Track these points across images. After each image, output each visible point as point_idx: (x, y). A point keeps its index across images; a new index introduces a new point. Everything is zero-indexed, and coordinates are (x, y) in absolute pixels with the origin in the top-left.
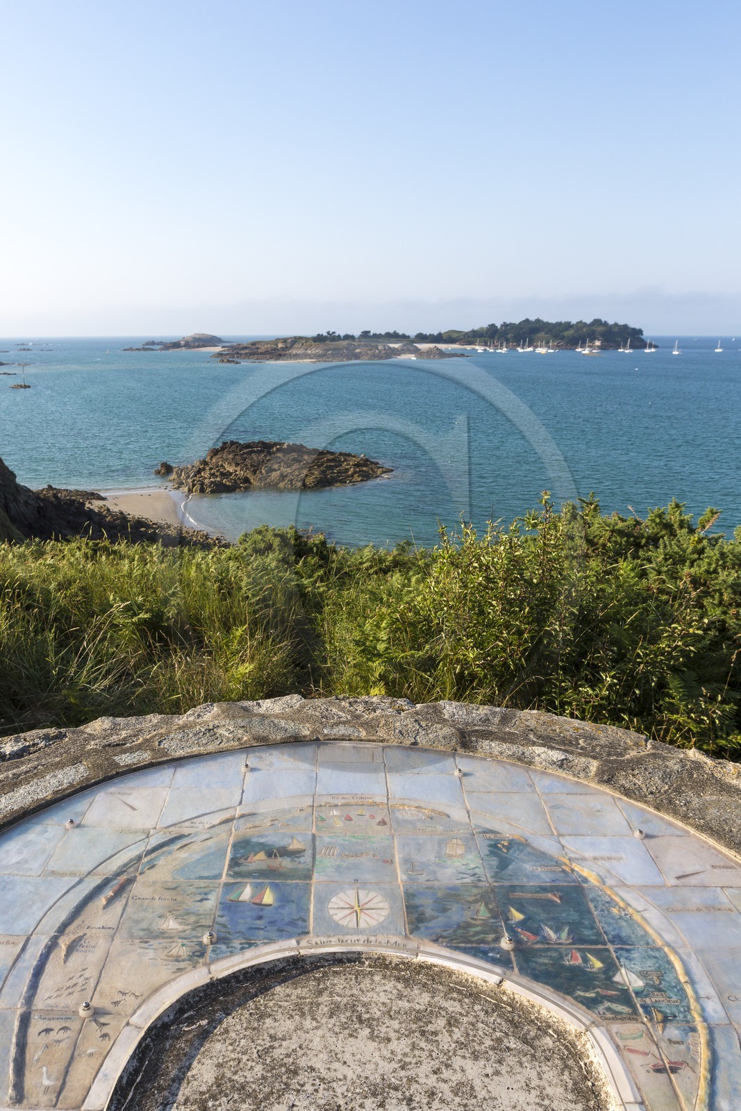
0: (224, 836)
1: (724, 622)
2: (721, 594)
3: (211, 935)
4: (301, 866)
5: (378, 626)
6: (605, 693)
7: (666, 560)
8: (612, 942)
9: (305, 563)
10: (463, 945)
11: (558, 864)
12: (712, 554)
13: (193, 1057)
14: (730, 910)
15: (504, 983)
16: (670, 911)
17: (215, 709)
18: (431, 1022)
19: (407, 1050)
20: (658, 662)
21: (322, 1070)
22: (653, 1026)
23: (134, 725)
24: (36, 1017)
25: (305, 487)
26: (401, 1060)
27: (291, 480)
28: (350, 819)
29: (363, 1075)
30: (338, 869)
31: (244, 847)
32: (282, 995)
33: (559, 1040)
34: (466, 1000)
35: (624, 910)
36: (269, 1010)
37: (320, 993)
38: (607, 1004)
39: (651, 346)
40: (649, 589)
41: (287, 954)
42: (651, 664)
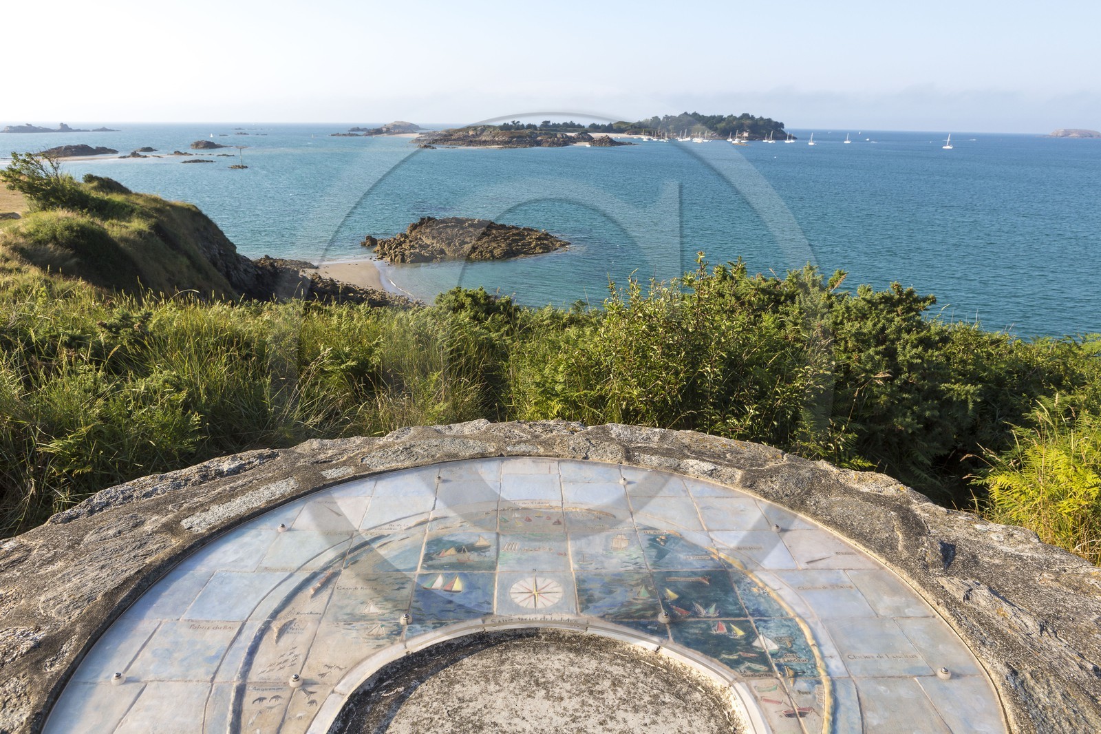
0: (419, 536)
1: (848, 365)
2: (846, 342)
3: (407, 617)
4: (486, 559)
5: (556, 370)
6: (749, 423)
7: (801, 313)
8: (752, 615)
9: (493, 319)
10: (626, 620)
11: (707, 553)
12: (839, 308)
13: (391, 718)
14: (851, 587)
15: (660, 650)
16: (801, 589)
17: (412, 432)
18: (598, 684)
19: (578, 706)
20: (793, 399)
21: (503, 725)
22: (785, 681)
23: (340, 445)
24: (251, 688)
25: (494, 258)
26: (573, 715)
27: (481, 252)
28: (530, 520)
29: (539, 728)
30: (519, 561)
31: (436, 544)
32: (469, 665)
33: (706, 694)
34: (628, 665)
35: (762, 589)
36: (458, 678)
37: (503, 662)
38: (747, 664)
39: (790, 138)
40: (786, 338)
41: (474, 631)
42: (787, 400)
